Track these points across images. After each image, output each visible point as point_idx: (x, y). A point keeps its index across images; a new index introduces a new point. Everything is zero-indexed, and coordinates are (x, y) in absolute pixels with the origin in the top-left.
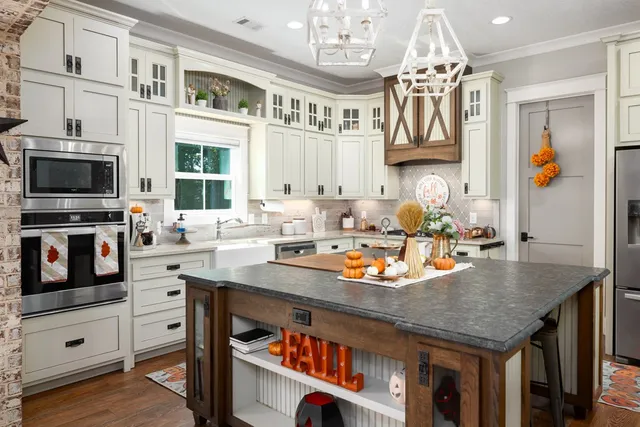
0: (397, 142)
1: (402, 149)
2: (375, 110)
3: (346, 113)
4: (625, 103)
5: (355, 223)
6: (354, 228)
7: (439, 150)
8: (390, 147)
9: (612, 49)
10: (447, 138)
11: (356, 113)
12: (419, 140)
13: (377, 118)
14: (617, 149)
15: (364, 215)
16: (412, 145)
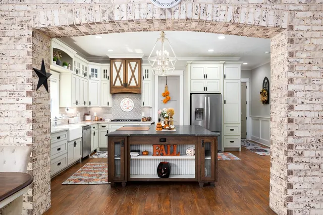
0: (116, 85)
1: (118, 88)
2: (104, 70)
3: (92, 70)
4: (192, 81)
5: (91, 118)
6: (91, 120)
7: (134, 89)
8: (112, 87)
9: (189, 65)
10: (137, 85)
11: (96, 71)
12: (126, 85)
13: (105, 74)
14: (191, 94)
15: (95, 114)
16: (123, 87)
